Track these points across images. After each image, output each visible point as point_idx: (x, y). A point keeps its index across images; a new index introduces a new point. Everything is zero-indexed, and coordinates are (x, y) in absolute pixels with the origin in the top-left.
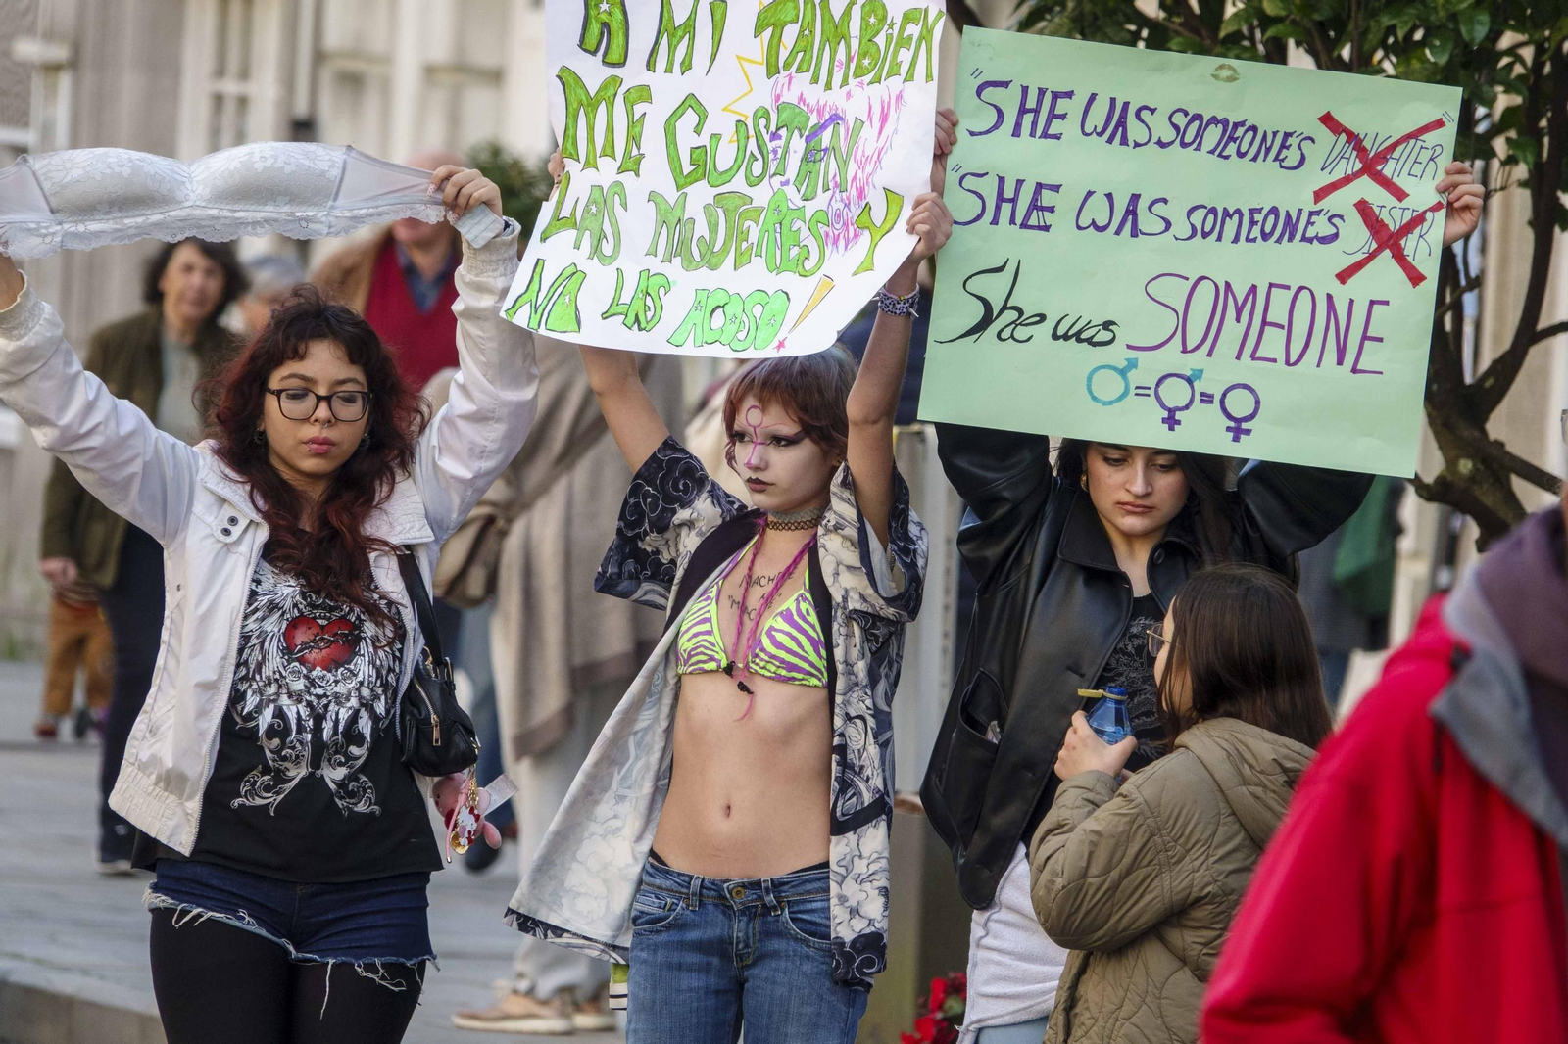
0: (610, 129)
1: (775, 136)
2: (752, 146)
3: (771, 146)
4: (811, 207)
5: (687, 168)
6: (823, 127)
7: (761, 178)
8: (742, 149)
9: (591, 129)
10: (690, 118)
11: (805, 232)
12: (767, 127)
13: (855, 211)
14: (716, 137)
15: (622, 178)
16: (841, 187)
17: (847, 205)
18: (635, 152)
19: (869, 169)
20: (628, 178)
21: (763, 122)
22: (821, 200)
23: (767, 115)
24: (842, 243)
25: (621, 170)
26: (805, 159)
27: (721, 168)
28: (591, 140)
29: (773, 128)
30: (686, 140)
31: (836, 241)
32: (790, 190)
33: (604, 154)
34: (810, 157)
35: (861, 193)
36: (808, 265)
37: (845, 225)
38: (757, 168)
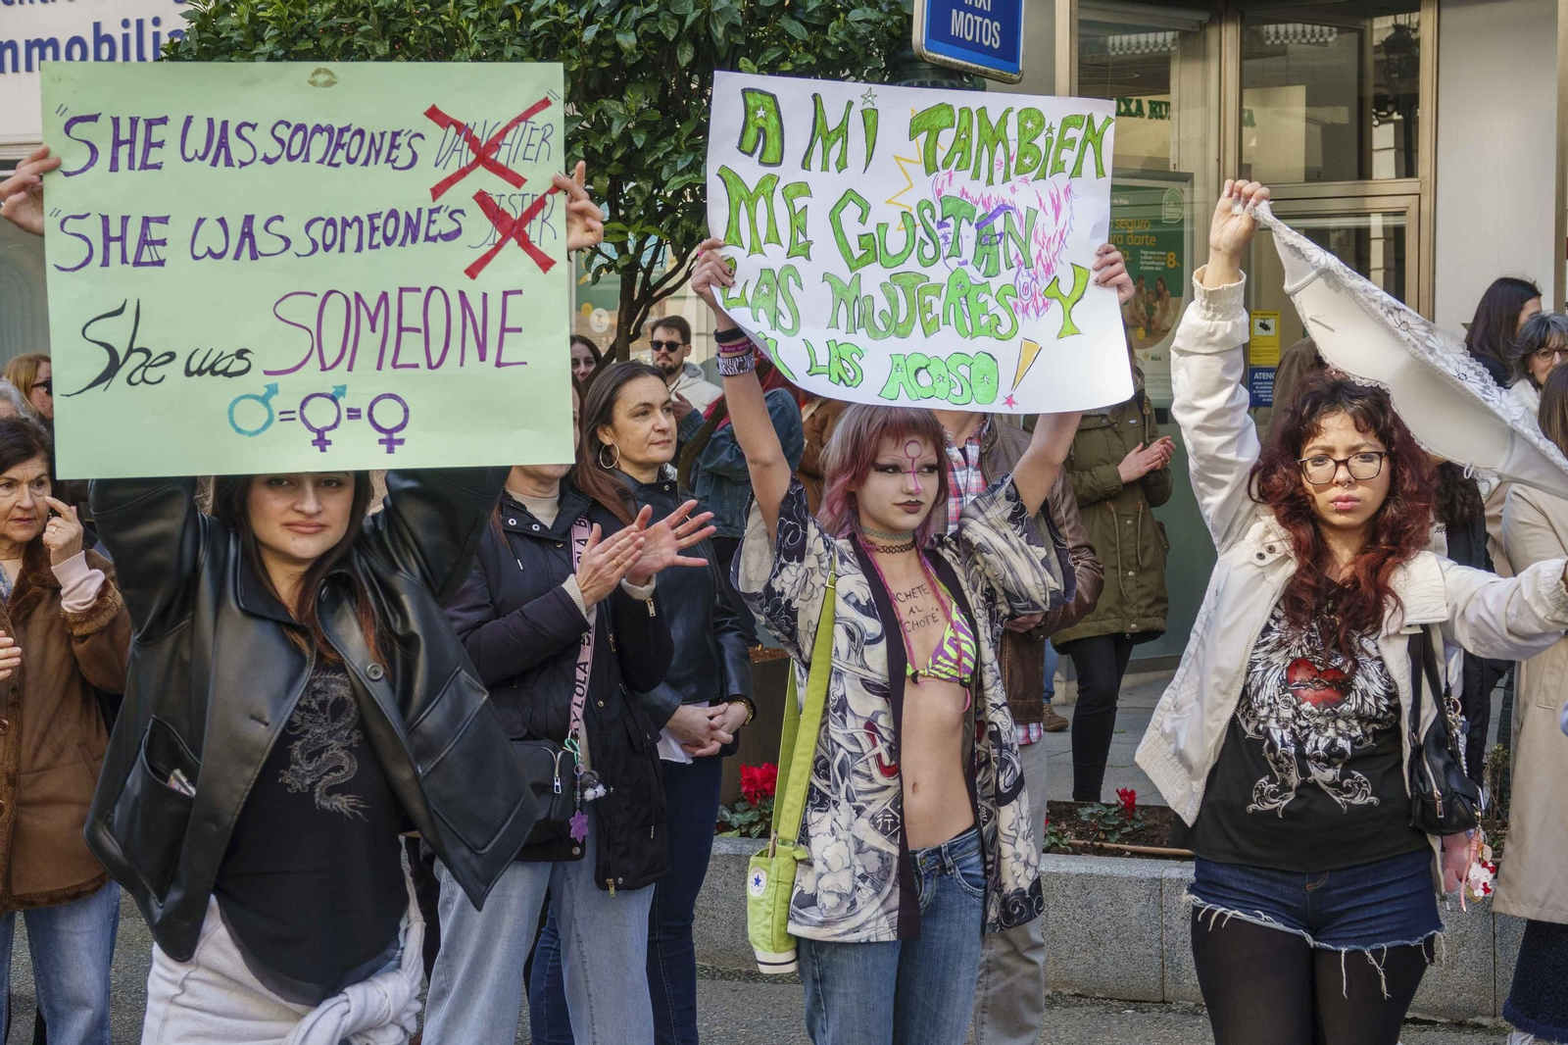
0: (772, 219)
1: (941, 224)
2: (920, 232)
3: (939, 232)
4: (995, 284)
5: (857, 253)
6: (994, 216)
7: (934, 260)
8: (911, 235)
9: (752, 221)
10: (852, 211)
11: (992, 303)
12: (933, 216)
13: (1043, 284)
14: (882, 226)
15: (793, 261)
16: (1026, 264)
17: (1035, 279)
18: (801, 239)
19: (1054, 248)
20: (798, 262)
21: (927, 213)
22: (1007, 276)
23: (930, 206)
24: (1032, 311)
25: (789, 255)
26: (979, 242)
27: (893, 251)
28: (754, 229)
29: (939, 218)
30: (852, 229)
31: (1025, 310)
32: (970, 269)
33: (768, 241)
34: (985, 240)
35: (1048, 269)
36: (1004, 330)
37: (1034, 296)
38: (929, 251)
